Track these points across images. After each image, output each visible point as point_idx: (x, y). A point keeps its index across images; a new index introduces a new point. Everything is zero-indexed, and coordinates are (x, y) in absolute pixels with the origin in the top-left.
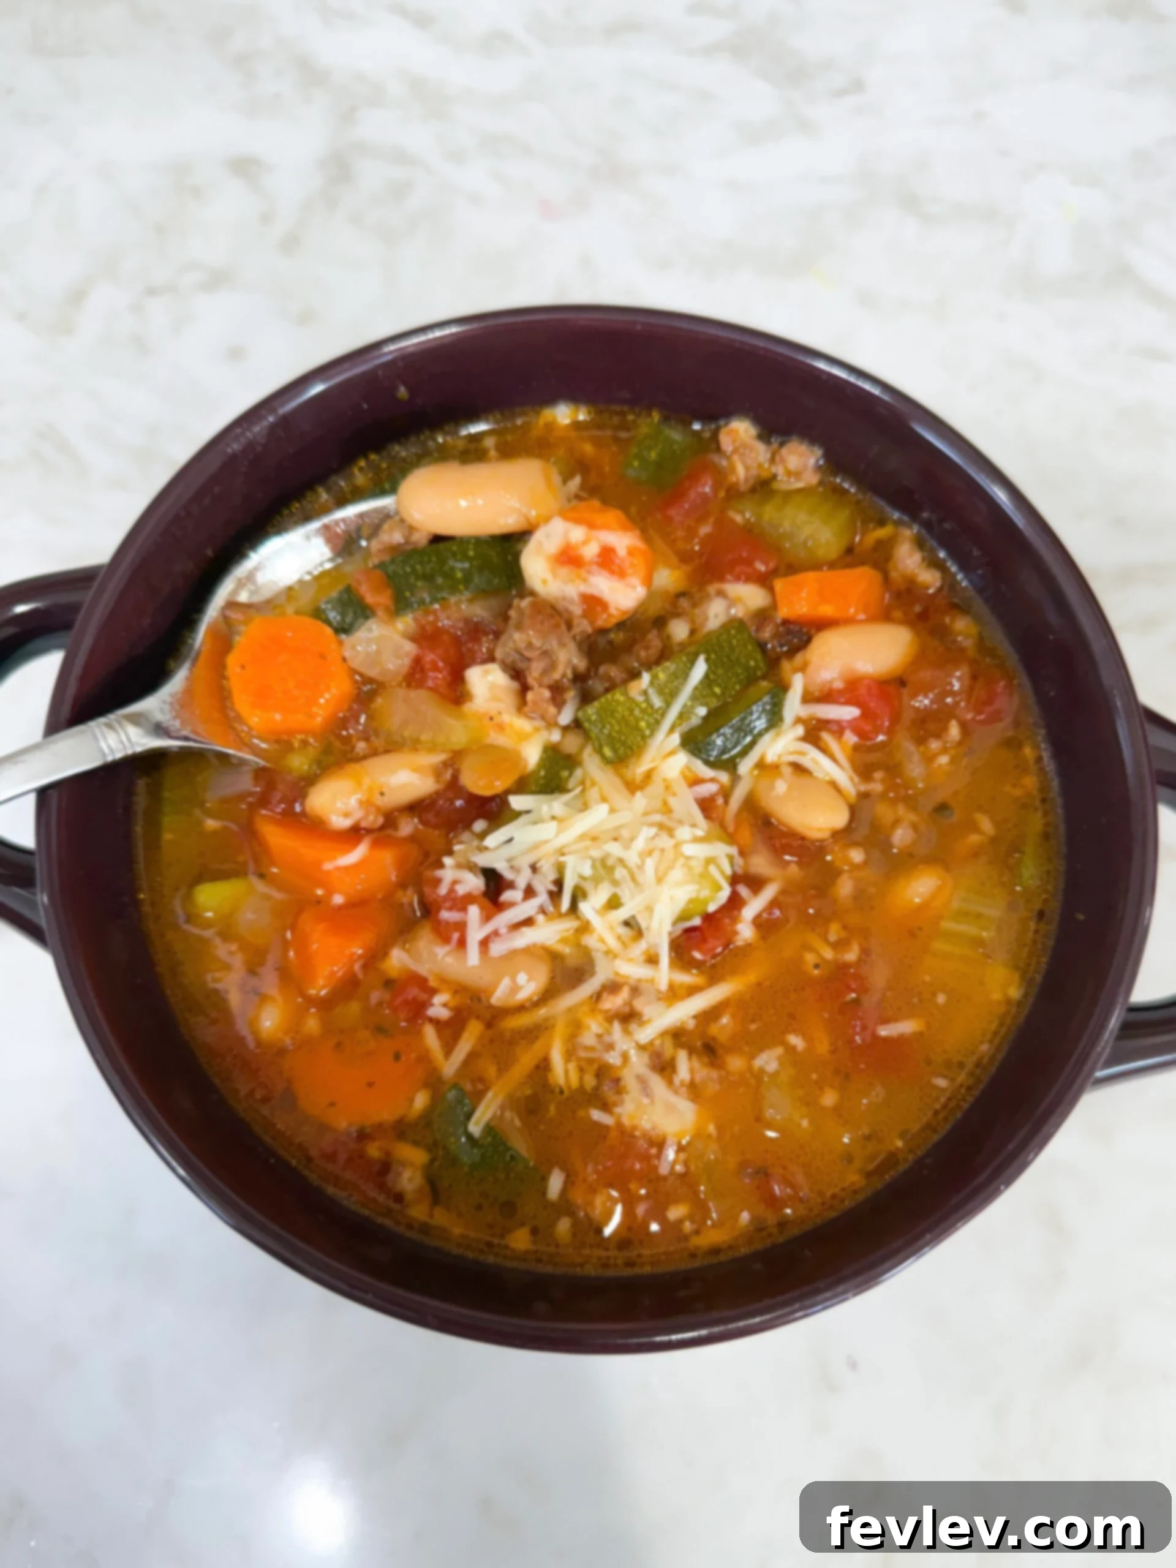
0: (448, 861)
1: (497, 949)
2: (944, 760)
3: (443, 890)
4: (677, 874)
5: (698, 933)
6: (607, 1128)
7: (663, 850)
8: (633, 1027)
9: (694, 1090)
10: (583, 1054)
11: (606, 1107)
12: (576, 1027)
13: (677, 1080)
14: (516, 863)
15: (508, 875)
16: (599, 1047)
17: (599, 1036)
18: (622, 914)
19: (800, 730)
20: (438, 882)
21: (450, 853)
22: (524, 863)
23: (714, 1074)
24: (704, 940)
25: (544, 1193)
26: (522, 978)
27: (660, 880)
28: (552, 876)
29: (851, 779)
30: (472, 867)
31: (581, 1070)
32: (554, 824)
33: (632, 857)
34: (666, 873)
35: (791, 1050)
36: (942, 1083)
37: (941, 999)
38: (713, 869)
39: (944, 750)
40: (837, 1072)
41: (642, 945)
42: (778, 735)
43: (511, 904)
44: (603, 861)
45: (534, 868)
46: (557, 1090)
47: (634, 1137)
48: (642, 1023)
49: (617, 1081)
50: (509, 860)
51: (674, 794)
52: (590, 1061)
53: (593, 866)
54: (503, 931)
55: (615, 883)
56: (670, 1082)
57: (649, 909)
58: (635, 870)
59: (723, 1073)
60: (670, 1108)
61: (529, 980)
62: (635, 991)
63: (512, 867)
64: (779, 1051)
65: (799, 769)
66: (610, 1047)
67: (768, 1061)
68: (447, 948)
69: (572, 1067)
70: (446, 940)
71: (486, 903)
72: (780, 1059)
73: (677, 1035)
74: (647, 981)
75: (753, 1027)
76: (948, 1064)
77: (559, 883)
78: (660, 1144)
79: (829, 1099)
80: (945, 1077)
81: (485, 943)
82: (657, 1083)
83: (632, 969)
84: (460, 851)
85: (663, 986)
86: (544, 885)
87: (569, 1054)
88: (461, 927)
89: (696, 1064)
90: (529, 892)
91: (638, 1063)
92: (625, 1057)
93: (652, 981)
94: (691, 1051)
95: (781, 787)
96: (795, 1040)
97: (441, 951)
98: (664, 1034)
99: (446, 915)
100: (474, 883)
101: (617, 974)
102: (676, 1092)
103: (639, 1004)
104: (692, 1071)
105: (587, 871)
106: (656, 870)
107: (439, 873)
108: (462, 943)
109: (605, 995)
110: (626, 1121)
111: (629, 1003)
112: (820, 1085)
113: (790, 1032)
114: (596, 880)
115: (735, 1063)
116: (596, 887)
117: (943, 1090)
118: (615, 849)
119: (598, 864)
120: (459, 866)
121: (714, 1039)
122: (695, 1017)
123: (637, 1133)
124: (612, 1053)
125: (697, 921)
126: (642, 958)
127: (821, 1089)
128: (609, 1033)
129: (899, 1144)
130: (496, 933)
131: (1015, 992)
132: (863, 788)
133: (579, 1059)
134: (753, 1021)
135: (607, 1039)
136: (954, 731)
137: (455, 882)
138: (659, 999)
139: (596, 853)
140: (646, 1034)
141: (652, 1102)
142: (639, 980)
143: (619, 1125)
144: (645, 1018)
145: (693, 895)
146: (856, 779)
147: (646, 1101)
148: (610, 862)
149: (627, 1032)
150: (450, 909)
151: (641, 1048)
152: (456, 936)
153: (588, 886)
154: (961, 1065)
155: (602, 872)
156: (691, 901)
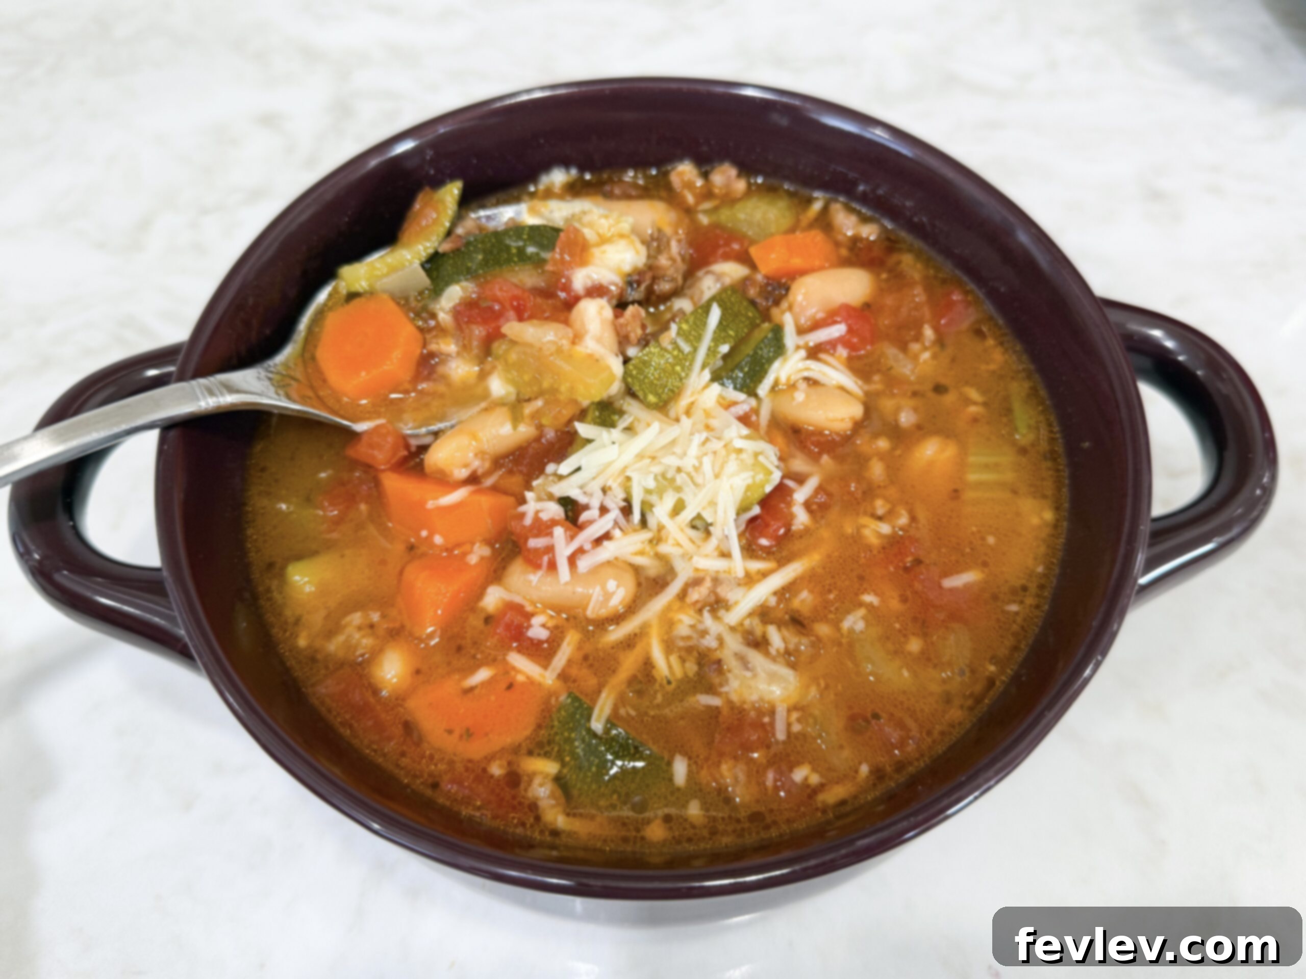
0: (529, 495)
1: (584, 564)
2: (926, 355)
3: (528, 521)
4: (732, 465)
5: (759, 521)
6: (717, 708)
7: (715, 453)
8: (722, 613)
9: (790, 658)
10: (681, 644)
11: (711, 690)
12: (668, 623)
13: (773, 651)
14: (588, 489)
15: (582, 499)
16: (695, 635)
17: (692, 627)
18: (688, 515)
19: (802, 353)
20: (522, 516)
21: (529, 488)
22: (595, 487)
23: (805, 640)
24: (767, 525)
25: (671, 779)
26: (611, 585)
27: (717, 476)
28: (621, 495)
29: (856, 383)
30: (551, 497)
31: (683, 660)
32: (616, 446)
33: (689, 463)
34: (722, 467)
35: (870, 607)
36: (1014, 608)
37: (991, 540)
38: (761, 458)
39: (925, 349)
40: (915, 619)
41: (713, 542)
42: (785, 360)
43: (590, 522)
44: (663, 475)
45: (604, 490)
46: (665, 682)
47: (744, 710)
48: (727, 607)
49: (719, 662)
50: (581, 487)
51: (714, 417)
52: (689, 650)
53: (656, 478)
54: (587, 546)
55: (678, 489)
56: (767, 654)
57: (713, 504)
58: (693, 474)
59: (813, 638)
60: (773, 677)
61: (618, 586)
62: (716, 581)
63: (585, 493)
64: (862, 612)
65: (812, 382)
66: (704, 633)
67: (854, 622)
68: (540, 573)
69: (674, 659)
70: (537, 566)
71: (569, 524)
72: (864, 618)
73: (763, 613)
74: (725, 572)
75: (831, 596)
76: (1014, 591)
77: (628, 501)
78: (772, 712)
79: (915, 645)
80: (1014, 602)
81: (572, 560)
82: (755, 657)
83: (709, 563)
84: (539, 485)
85: (740, 573)
86: (615, 502)
87: (669, 646)
88: (550, 549)
89: (786, 633)
90: (604, 510)
91: (734, 644)
92: (720, 640)
93: (729, 572)
94: (780, 624)
95: (800, 396)
96: (868, 598)
97: (535, 578)
98: (750, 615)
99: (535, 543)
100: (554, 510)
101: (697, 570)
102: (774, 659)
103: (723, 591)
104: (784, 640)
105: (651, 484)
106: (713, 466)
107: (522, 509)
108: (552, 566)
109: (690, 590)
110: (735, 698)
111: (713, 592)
112: (904, 634)
113: (863, 593)
114: (660, 492)
115: (823, 629)
116: (661, 498)
117: (1017, 613)
118: (671, 461)
119: (660, 478)
120: (539, 499)
121: (798, 611)
122: (775, 593)
123: (746, 706)
124: (708, 637)
125: (756, 510)
126: (716, 553)
127: (905, 636)
128: (701, 622)
129: (992, 668)
130: (580, 551)
131: (1049, 515)
132: (866, 387)
133: (680, 649)
134: (830, 591)
135: (700, 627)
136: (928, 333)
137: (537, 512)
138: (739, 585)
139: (657, 469)
140: (733, 617)
141: (755, 676)
142: (717, 572)
143: (730, 703)
144: (731, 602)
145: (750, 481)
146: (860, 382)
147: (748, 674)
148: (669, 475)
149: (716, 618)
150: (537, 536)
151: (733, 629)
152: (545, 559)
153: (653, 499)
154: (1024, 589)
155: (665, 483)
156: (748, 488)
